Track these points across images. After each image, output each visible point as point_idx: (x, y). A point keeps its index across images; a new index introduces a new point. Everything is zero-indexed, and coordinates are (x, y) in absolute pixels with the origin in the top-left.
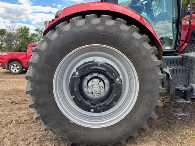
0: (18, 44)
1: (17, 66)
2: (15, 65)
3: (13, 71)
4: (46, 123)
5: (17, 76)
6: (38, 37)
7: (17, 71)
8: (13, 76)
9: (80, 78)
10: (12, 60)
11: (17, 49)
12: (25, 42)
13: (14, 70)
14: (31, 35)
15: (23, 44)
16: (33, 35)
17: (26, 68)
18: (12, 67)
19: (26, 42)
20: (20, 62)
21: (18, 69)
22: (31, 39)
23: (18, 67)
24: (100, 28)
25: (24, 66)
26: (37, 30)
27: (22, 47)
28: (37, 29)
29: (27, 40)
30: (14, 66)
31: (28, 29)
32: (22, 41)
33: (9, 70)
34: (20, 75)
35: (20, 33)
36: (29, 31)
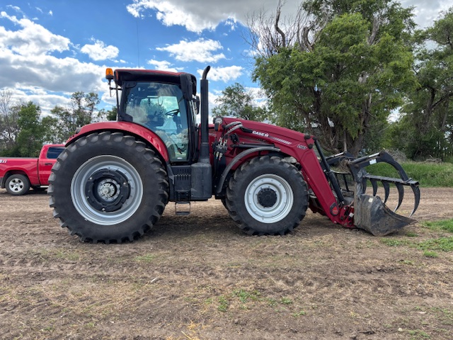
0: (11, 139)
1: (20, 182)
2: (17, 180)
3: (13, 189)
4: (63, 221)
5: (19, 197)
6: (58, 125)
7: (20, 189)
8: (12, 197)
9: (94, 182)
10: (11, 173)
11: (10, 151)
12: (28, 136)
13: (15, 188)
14: (43, 121)
15: (23, 139)
16: (48, 121)
17: (35, 185)
18: (11, 183)
19: (30, 136)
20: (26, 176)
21: (21, 187)
22: (43, 130)
23: (22, 184)
24: (110, 143)
25: (32, 181)
26: (56, 111)
27: (20, 147)
28: (56, 108)
29: (33, 131)
30: (14, 181)
31: (37, 107)
32: (22, 133)
33: (5, 189)
34: (25, 197)
35: (19, 115)
36: (38, 113)
